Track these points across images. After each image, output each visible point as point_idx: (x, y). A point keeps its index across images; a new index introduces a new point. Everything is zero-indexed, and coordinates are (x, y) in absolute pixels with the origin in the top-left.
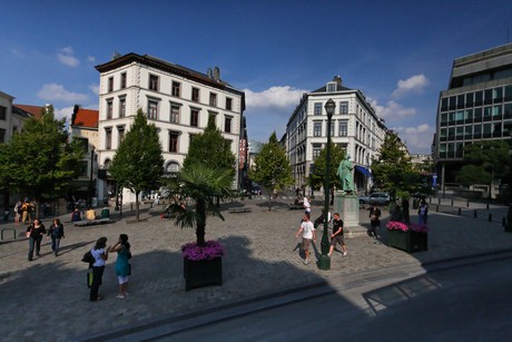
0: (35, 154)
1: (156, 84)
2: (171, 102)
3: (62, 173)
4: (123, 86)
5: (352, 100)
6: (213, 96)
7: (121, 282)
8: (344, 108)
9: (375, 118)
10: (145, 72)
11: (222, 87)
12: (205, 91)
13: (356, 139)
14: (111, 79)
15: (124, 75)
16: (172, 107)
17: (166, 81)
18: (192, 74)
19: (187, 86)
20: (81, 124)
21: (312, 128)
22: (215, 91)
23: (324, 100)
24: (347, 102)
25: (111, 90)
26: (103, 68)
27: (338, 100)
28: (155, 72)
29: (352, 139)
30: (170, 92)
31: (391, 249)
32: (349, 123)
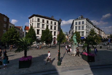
0: (9, 35)
1: (39, 20)
2: (42, 24)
3: (14, 39)
4: (33, 21)
5: (85, 21)
6: (52, 22)
7: (4, 65)
8: (83, 23)
9: (93, 25)
10: (37, 18)
11: (54, 20)
12: (50, 21)
13: (86, 30)
14: (31, 20)
15: (33, 19)
16: (42, 25)
17: (41, 19)
18: (47, 18)
19: (46, 20)
20: (26, 29)
21: (75, 28)
22: (52, 21)
23: (78, 21)
24: (84, 21)
25: (31, 22)
26: (30, 18)
27: (81, 21)
28: (39, 18)
29: (85, 30)
30: (42, 22)
31: (84, 60)
32: (84, 26)
